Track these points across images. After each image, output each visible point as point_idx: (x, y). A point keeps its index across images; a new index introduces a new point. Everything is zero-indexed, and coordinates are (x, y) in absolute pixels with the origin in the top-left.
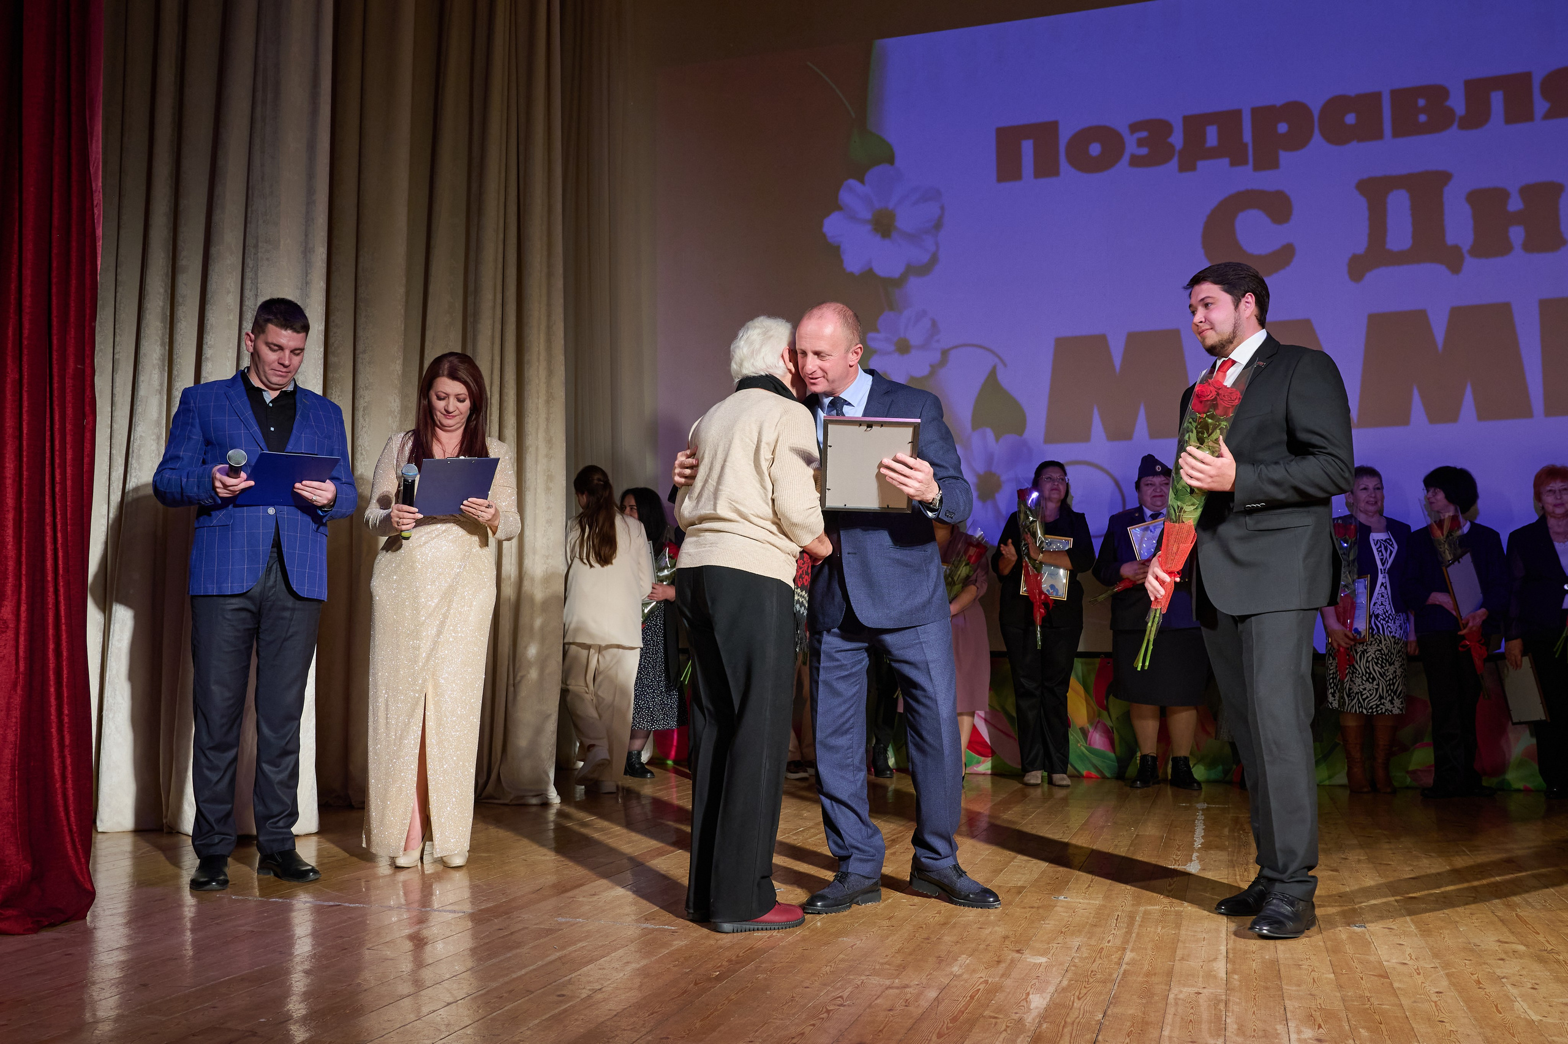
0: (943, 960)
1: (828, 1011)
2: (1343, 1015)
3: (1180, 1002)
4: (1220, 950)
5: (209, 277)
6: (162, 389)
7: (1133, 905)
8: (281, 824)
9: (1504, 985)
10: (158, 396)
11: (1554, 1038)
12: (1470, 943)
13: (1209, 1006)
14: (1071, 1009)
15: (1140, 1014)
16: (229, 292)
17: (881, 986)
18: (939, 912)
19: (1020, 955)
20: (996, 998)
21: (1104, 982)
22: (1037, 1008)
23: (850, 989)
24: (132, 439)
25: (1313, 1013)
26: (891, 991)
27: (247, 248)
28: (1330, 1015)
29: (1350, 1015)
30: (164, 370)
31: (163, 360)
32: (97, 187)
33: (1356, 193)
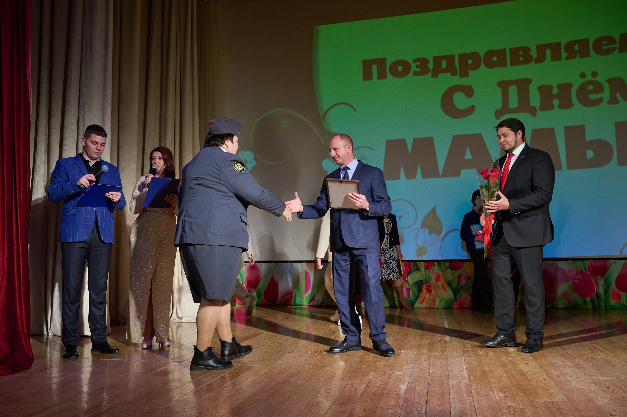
0: (364, 374)
2: (512, 388)
3: (454, 386)
4: (464, 368)
5: (65, 118)
6: (45, 162)
7: (429, 353)
8: (101, 332)
9: (567, 376)
10: (44, 165)
11: (588, 394)
12: (552, 363)
13: (464, 386)
14: (416, 389)
15: (441, 390)
16: (73, 124)
17: (344, 384)
18: (358, 358)
19: (392, 372)
20: (387, 387)
21: (425, 380)
22: (403, 389)
24: (34, 181)
25: (502, 388)
26: (348, 386)
27: (80, 107)
28: (508, 389)
29: (515, 388)
30: (46, 154)
31: (46, 151)
32: (30, 84)
33: (497, 86)
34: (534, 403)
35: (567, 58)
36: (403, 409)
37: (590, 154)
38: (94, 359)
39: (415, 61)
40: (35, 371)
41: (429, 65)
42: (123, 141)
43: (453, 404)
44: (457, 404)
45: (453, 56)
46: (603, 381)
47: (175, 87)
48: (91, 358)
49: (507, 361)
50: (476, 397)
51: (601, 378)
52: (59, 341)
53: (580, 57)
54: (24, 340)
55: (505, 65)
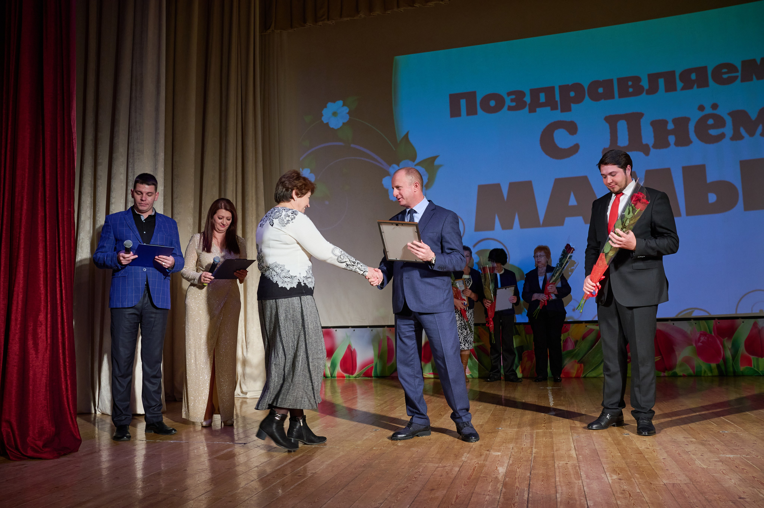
0: (457, 455)
1: (415, 478)
2: (627, 469)
3: (560, 467)
4: (571, 446)
5: (113, 167)
6: (91, 217)
7: (531, 430)
8: (156, 409)
9: (690, 455)
10: (89, 220)
11: (714, 474)
12: (673, 439)
13: (572, 468)
14: (516, 472)
15: (545, 473)
16: (121, 174)
17: (435, 467)
19: (489, 452)
20: (484, 469)
21: (527, 461)
22: (502, 472)
23: (421, 469)
24: (78, 239)
25: (615, 469)
26: (439, 468)
27: (129, 154)
28: (622, 470)
29: (630, 469)
30: (91, 208)
31: (91, 205)
32: (74, 131)
33: (604, 122)
34: (653, 486)
35: (683, 89)
36: (502, 494)
37: (712, 198)
38: (148, 441)
39: (509, 94)
40: (82, 454)
41: (525, 99)
42: (178, 192)
43: (559, 489)
44: (564, 488)
45: (553, 88)
46: (732, 459)
47: (235, 129)
48: (145, 439)
49: (621, 438)
50: (586, 480)
51: (729, 456)
52: (109, 420)
53: (699, 87)
54: (70, 420)
55: (613, 97)
